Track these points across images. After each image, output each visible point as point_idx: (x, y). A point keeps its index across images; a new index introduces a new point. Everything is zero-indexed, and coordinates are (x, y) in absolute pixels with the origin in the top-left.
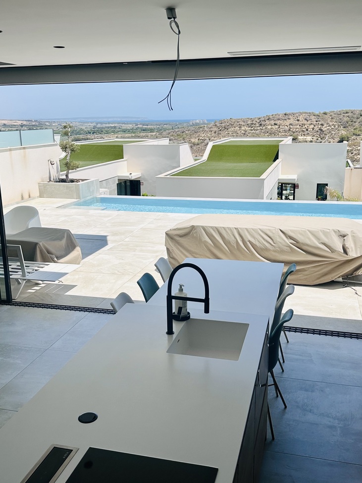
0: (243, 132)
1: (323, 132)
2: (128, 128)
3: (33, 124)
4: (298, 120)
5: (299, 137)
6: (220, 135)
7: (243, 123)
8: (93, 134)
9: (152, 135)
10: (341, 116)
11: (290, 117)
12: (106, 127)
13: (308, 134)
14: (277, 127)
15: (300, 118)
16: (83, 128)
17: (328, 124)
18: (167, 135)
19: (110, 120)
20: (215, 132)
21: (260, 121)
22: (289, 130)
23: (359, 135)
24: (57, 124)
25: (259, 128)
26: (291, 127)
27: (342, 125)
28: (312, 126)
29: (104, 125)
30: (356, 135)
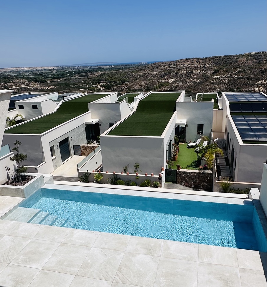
0: (165, 69)
1: (206, 68)
2: (107, 68)
3: (59, 68)
4: (193, 62)
5: (194, 71)
6: (154, 71)
7: (165, 65)
8: (89, 72)
9: (119, 72)
10: (214, 60)
11: (189, 60)
12: (96, 68)
13: (198, 69)
14: (182, 66)
15: (194, 61)
16: (85, 69)
17: (208, 63)
18: (127, 72)
19: (98, 64)
20: (151, 70)
21: (174, 63)
22: (189, 67)
23: (223, 69)
24: (71, 68)
25: (173, 67)
26: (189, 65)
27: (215, 64)
28: (200, 65)
29: (95, 67)
30: (222, 69)
